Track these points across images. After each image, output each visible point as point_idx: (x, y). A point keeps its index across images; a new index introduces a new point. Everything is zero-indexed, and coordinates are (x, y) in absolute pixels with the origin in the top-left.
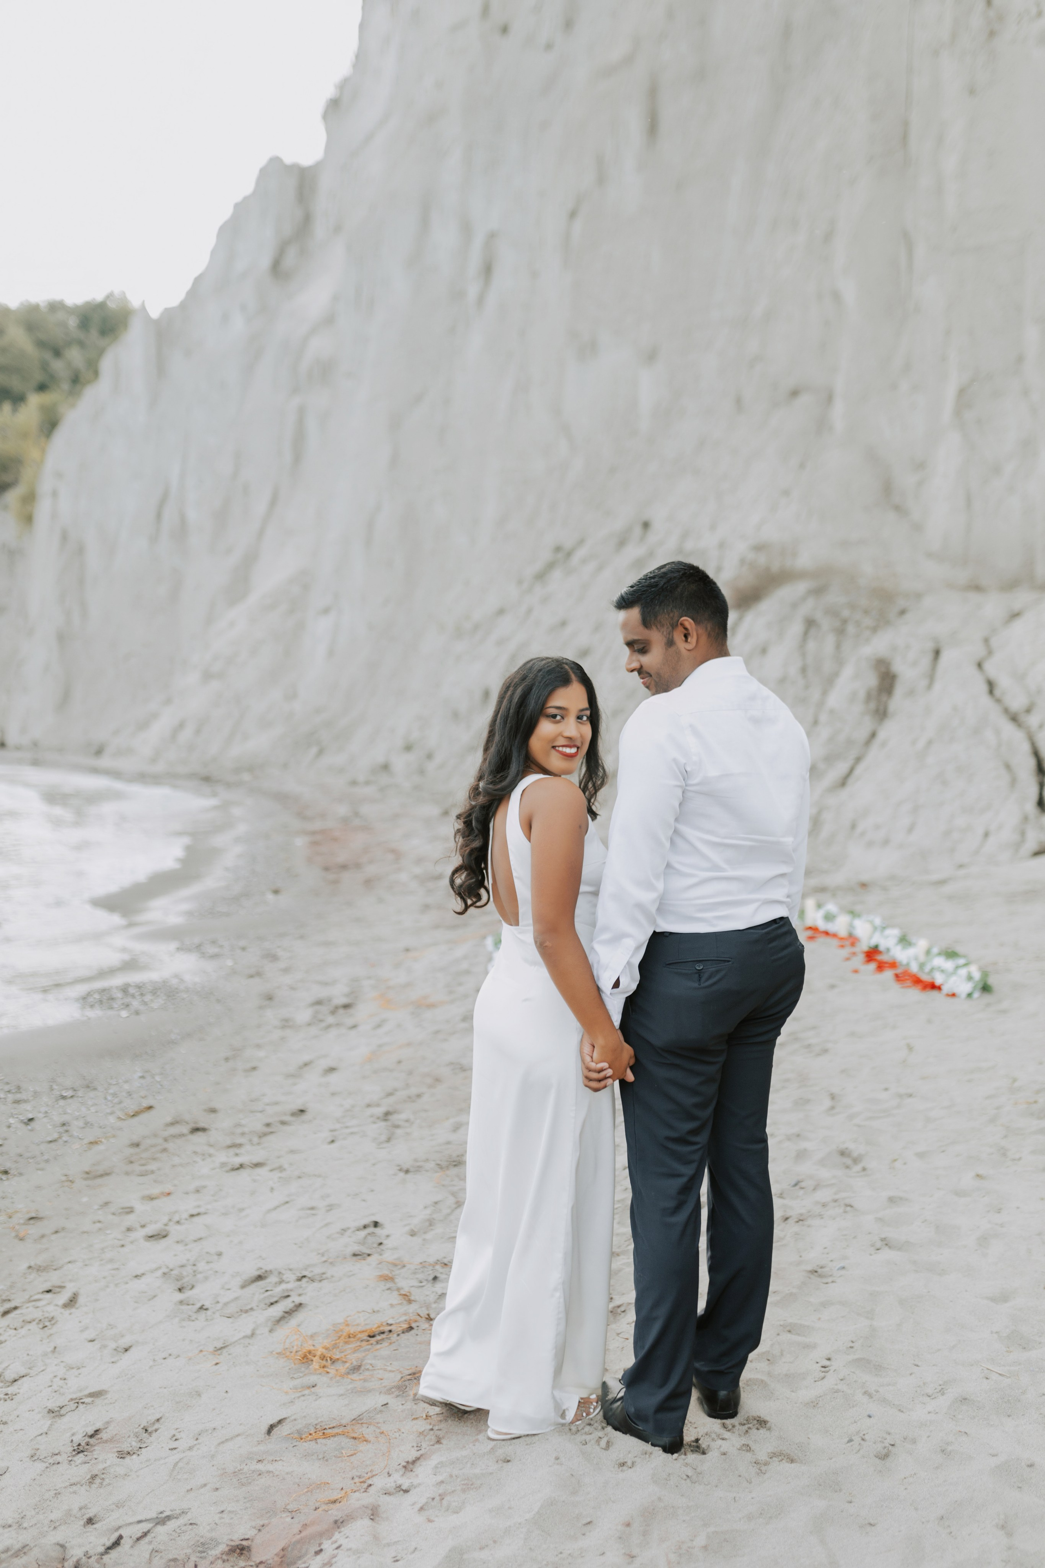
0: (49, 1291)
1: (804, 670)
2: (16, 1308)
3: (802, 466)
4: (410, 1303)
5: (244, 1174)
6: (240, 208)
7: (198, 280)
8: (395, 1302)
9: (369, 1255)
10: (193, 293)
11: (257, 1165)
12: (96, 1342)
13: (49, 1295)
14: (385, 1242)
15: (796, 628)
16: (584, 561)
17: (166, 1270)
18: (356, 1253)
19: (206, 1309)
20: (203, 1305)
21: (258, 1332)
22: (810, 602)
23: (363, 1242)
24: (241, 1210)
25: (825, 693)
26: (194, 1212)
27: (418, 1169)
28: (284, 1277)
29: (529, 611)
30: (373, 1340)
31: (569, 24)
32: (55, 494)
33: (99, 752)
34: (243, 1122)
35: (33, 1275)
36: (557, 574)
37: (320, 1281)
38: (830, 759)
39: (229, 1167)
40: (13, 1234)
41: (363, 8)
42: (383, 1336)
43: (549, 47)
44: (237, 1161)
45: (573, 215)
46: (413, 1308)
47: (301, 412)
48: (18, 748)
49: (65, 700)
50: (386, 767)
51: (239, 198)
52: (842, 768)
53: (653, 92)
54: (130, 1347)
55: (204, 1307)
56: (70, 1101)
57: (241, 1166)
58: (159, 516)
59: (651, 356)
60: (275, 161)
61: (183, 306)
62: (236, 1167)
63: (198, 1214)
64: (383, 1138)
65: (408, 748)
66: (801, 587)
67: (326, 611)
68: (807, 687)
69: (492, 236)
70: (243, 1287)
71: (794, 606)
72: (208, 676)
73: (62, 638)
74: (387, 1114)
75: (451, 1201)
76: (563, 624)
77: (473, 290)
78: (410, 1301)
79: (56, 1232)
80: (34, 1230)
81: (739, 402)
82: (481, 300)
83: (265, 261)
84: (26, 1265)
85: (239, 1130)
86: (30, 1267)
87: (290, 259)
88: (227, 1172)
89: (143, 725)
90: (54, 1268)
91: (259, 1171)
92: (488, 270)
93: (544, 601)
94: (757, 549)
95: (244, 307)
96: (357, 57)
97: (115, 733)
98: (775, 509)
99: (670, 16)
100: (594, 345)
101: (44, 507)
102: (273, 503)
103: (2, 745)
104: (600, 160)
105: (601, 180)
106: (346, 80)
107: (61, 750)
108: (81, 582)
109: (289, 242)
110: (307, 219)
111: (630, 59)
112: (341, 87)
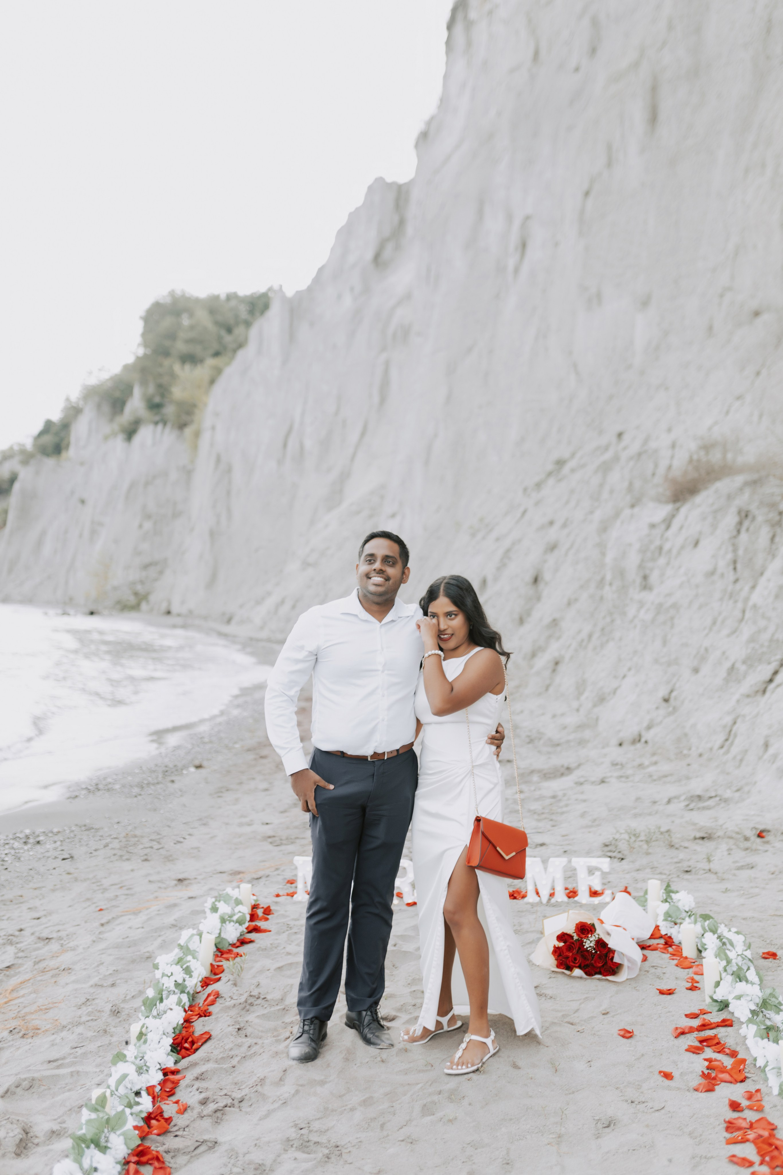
1: (735, 562)
3: (758, 374)
6: (354, 216)
7: (321, 270)
10: (317, 280)
15: (730, 519)
16: (573, 471)
22: (747, 493)
25: (753, 587)
29: (525, 512)
31: (593, 51)
32: (213, 428)
33: (229, 621)
36: (551, 481)
38: (750, 661)
41: (447, 63)
43: (577, 69)
45: (587, 194)
47: (387, 365)
48: (179, 615)
49: (212, 581)
51: (352, 209)
52: (766, 671)
53: (654, 89)
58: (285, 445)
59: (645, 303)
60: (380, 180)
61: (310, 289)
66: (739, 480)
68: (736, 581)
69: (527, 218)
71: (730, 497)
72: (306, 565)
73: (212, 534)
76: (551, 523)
77: (511, 263)
81: (710, 328)
82: (517, 270)
83: (369, 255)
87: (388, 253)
89: (259, 602)
92: (523, 246)
93: (537, 503)
94: (707, 448)
95: (352, 289)
96: (441, 100)
97: (241, 606)
98: (727, 413)
99: (670, 27)
100: (599, 296)
101: (206, 438)
102: (363, 434)
103: (169, 613)
104: (609, 148)
105: (609, 164)
106: (432, 118)
107: (206, 618)
108: (229, 493)
109: (388, 240)
110: (402, 222)
111: (636, 65)
112: (429, 123)
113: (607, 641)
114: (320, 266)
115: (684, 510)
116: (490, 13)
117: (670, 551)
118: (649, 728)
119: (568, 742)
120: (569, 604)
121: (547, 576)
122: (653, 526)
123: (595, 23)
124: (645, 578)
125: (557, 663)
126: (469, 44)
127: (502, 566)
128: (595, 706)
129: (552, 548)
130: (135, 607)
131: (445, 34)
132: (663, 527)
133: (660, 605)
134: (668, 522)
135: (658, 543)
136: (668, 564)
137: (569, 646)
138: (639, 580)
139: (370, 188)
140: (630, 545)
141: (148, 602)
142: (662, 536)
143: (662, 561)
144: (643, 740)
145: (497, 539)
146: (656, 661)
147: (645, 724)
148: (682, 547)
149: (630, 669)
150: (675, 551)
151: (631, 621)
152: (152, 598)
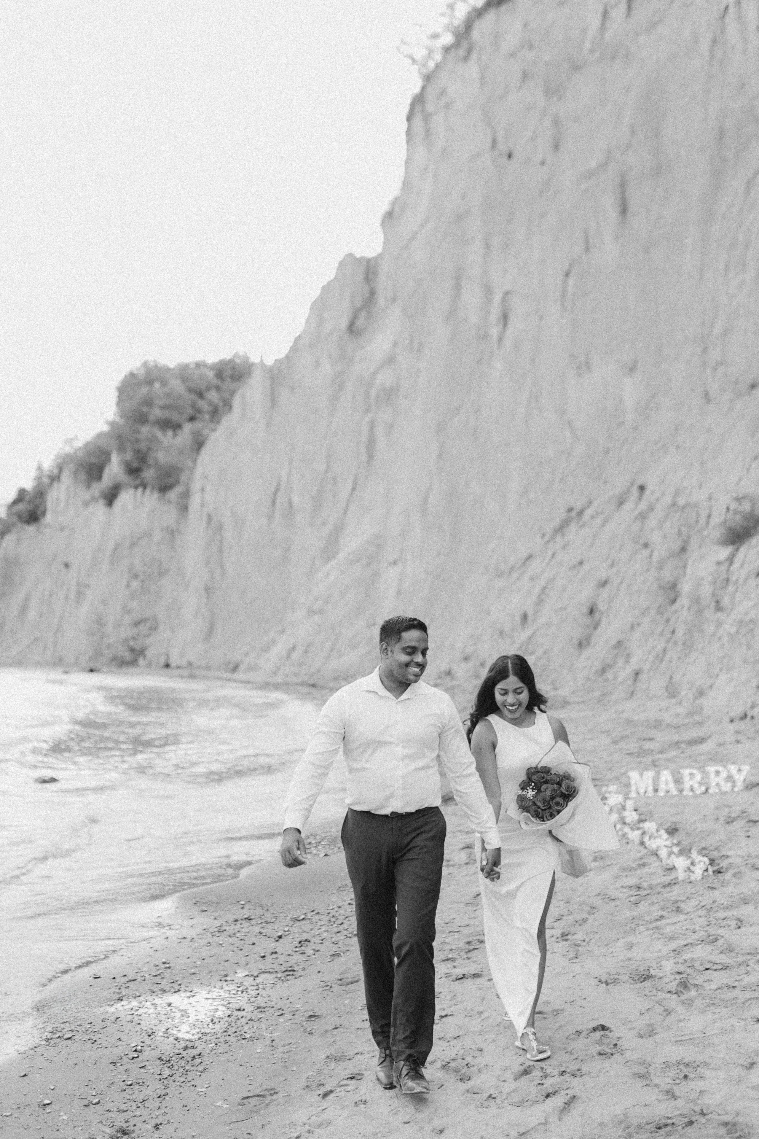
0: (352, 1078)
2: (331, 1092)
4: (676, 1099)
5: (469, 983)
6: (326, 289)
7: (298, 339)
8: (660, 1097)
9: (612, 1055)
10: (295, 348)
11: (476, 976)
12: (411, 1124)
13: (353, 1082)
14: (618, 1043)
16: (592, 517)
17: (444, 1063)
18: (602, 1052)
19: (494, 1098)
20: (491, 1095)
21: (550, 1120)
23: (599, 1042)
24: (480, 1013)
26: (443, 1014)
27: (615, 981)
28: (548, 1071)
29: (553, 555)
30: (662, 1132)
31: (556, 147)
32: (203, 490)
33: (235, 669)
34: (447, 940)
35: (333, 1065)
36: (573, 527)
37: (581, 1076)
39: (454, 977)
40: (302, 1029)
41: (408, 150)
42: (669, 1128)
43: (543, 163)
44: (459, 972)
45: (567, 274)
46: (680, 1102)
47: (372, 425)
48: (178, 667)
49: (209, 633)
50: (449, 673)
51: (325, 283)
53: (623, 186)
54: (443, 1129)
55: (493, 1096)
56: (303, 922)
57: (464, 977)
58: (274, 503)
59: (632, 369)
60: (350, 256)
61: (288, 357)
62: (459, 977)
63: (446, 1016)
64: (572, 955)
65: (466, 659)
67: (395, 563)
69: (507, 293)
70: (515, 1080)
72: (311, 612)
73: (207, 589)
74: (563, 935)
75: (659, 1009)
76: (581, 563)
77: (495, 332)
78: (674, 1097)
79: (336, 1028)
80: (315, 1025)
81: (707, 395)
82: (500, 340)
83: (344, 324)
84: (324, 1056)
85: (448, 947)
86: (328, 1057)
87: (360, 322)
88: (453, 981)
89: (266, 649)
90: (348, 1058)
91: (478, 981)
92: (505, 318)
93: (564, 547)
94: (738, 500)
95: (330, 357)
96: (404, 183)
97: (247, 655)
98: (748, 470)
99: (633, 132)
100: (588, 364)
101: (196, 499)
102: (354, 489)
103: (167, 666)
104: (586, 236)
105: (587, 249)
106: (397, 199)
107: (208, 668)
108: (220, 551)
109: (361, 309)
110: (372, 293)
111: (604, 165)
112: (393, 204)
113: (690, 652)
114: (297, 335)
115: (743, 550)
116: (447, 106)
117: (737, 582)
118: (753, 707)
119: (684, 725)
120: (632, 627)
121: (602, 606)
122: (719, 563)
123: (556, 122)
124: (718, 602)
125: (637, 674)
126: (428, 133)
127: (540, 602)
128: (696, 698)
129: (603, 584)
130: (133, 663)
131: (405, 125)
132: (727, 564)
133: (741, 621)
134: (731, 560)
135: (724, 576)
136: (737, 590)
137: (647, 660)
138: (713, 605)
139: (341, 264)
140: (702, 579)
141: (145, 657)
142: (728, 570)
143: (731, 588)
144: (749, 716)
145: (532, 579)
146: (745, 662)
147: (749, 706)
148: (747, 579)
149: (721, 670)
150: (741, 581)
151: (713, 635)
152: (149, 653)
